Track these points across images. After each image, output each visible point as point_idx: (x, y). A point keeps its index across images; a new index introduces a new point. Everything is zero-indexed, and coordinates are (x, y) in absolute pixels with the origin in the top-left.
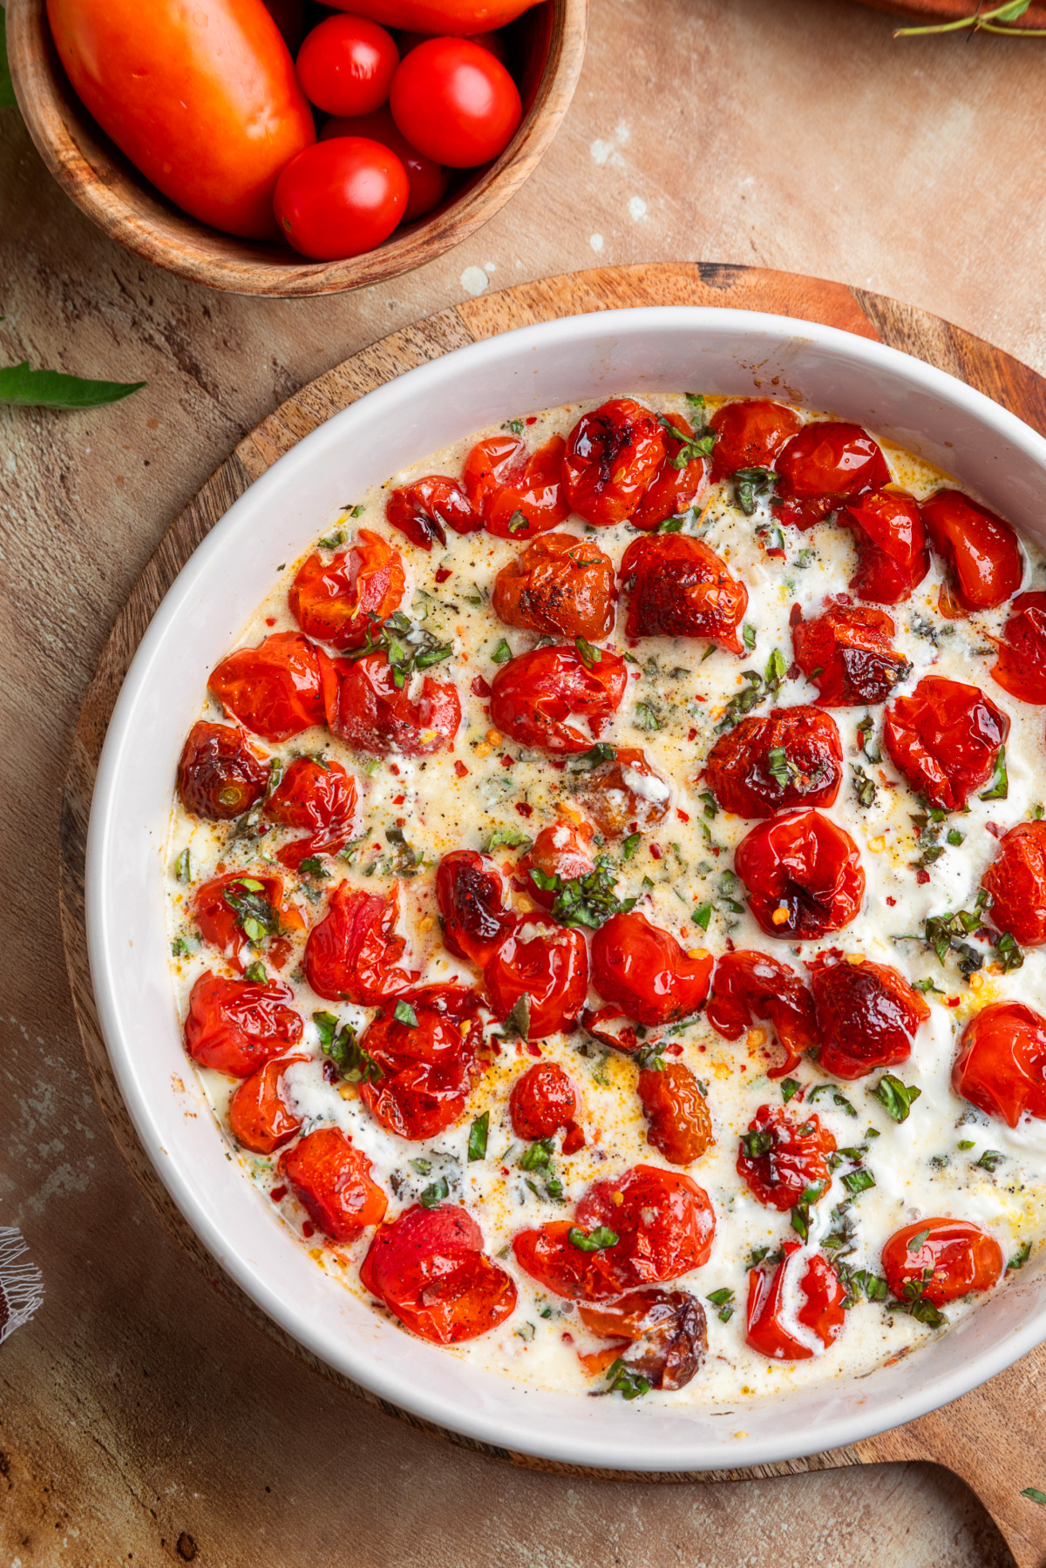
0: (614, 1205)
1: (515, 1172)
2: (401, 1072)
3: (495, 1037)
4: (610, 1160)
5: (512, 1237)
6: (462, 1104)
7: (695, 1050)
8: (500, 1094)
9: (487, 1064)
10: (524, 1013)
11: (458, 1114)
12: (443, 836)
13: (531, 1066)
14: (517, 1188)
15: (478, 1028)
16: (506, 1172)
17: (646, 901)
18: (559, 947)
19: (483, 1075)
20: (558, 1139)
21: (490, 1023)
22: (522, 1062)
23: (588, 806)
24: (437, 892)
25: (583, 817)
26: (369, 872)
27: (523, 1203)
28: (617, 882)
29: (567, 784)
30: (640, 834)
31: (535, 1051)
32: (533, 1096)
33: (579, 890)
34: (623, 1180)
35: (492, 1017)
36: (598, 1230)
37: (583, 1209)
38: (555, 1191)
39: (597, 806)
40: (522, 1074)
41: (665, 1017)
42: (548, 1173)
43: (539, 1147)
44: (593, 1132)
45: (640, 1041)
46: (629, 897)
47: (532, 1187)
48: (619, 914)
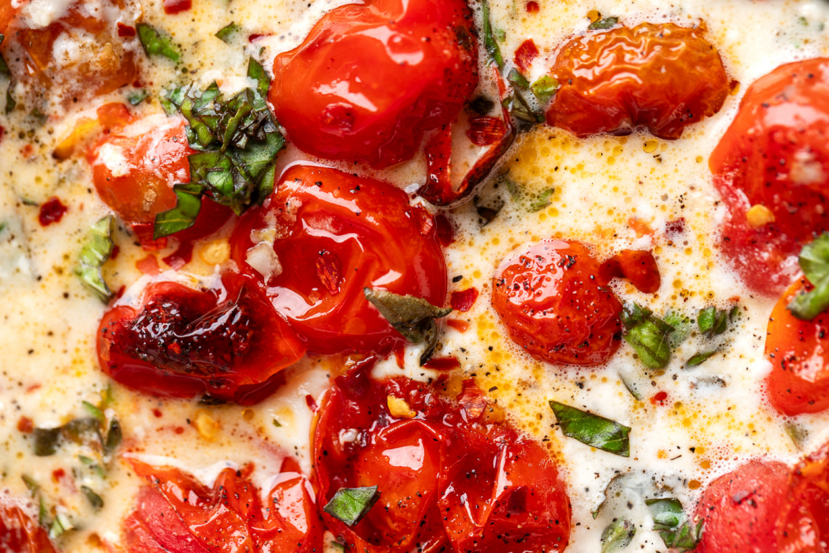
0: (769, 227)
1: (664, 382)
2: (447, 537)
3: (426, 361)
4: (686, 214)
5: (773, 413)
6: (529, 443)
7: (533, 19)
8: (526, 375)
9: (470, 384)
10: (401, 304)
11: (544, 454)
12: (67, 360)
13: (492, 312)
14: (694, 386)
15: (406, 387)
16: (661, 397)
17: (261, 43)
18: (300, 212)
19: (488, 397)
20: (630, 297)
21: (401, 364)
22: (482, 325)
23: (73, 99)
24: (156, 395)
25: (90, 112)
26: (96, 501)
27: (723, 383)
28: (214, 86)
29: (26, 128)
30: (141, 24)
31: (468, 297)
32: (543, 324)
33: (211, 156)
34: (727, 198)
35: (393, 359)
36: (804, 264)
37: (760, 281)
38: (716, 321)
39: (74, 84)
40: (501, 330)
41: (464, 57)
42: (681, 328)
43: (634, 332)
44: (632, 233)
45: (497, 112)
46: (244, 71)
47: (697, 360)
48: (268, 95)
